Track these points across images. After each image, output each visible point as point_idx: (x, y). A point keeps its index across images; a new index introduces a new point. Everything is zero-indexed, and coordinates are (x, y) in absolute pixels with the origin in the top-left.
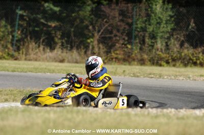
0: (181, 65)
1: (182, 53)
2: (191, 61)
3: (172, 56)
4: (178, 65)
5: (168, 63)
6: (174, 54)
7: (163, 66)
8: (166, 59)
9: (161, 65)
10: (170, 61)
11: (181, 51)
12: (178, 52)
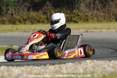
0: (29, 23)
1: (29, 15)
2: (36, 20)
3: (23, 17)
4: (27, 23)
5: (20, 22)
6: (24, 16)
7: (18, 24)
8: (19, 19)
9: (16, 24)
10: (22, 21)
11: (29, 14)
12: (27, 14)
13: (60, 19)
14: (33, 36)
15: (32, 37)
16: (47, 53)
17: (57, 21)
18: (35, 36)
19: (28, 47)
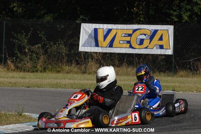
13: (108, 75)
14: (74, 97)
15: (72, 98)
16: (89, 120)
17: (104, 79)
18: (77, 96)
19: (66, 111)
